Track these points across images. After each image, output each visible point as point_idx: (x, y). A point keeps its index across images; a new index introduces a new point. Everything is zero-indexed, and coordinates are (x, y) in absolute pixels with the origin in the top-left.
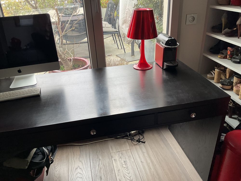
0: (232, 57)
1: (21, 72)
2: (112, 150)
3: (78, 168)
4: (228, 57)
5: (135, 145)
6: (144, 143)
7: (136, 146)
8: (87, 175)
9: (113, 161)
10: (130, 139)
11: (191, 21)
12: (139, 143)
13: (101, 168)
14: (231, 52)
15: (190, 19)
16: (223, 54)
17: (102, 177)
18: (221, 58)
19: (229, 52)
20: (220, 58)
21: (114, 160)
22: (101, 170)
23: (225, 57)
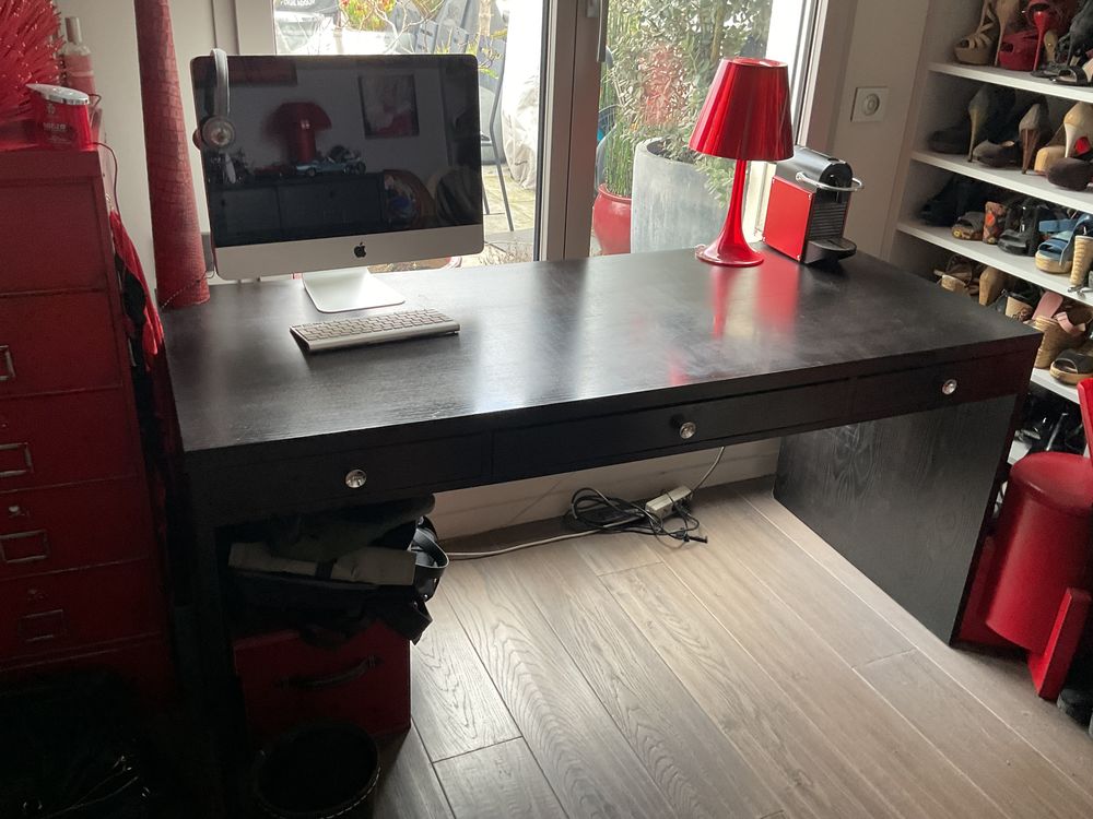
0: (998, 236)
1: (363, 254)
2: (599, 567)
3: (502, 626)
4: (986, 233)
5: (674, 549)
6: (705, 541)
7: (680, 552)
8: (544, 643)
9: (618, 598)
10: (650, 531)
11: (868, 112)
12: (687, 544)
13: (584, 621)
14: (998, 217)
15: (866, 102)
16: (968, 225)
17: (601, 645)
18: (965, 239)
19: (990, 218)
20: (960, 237)
21: (619, 594)
22: (587, 627)
23: (977, 236)
